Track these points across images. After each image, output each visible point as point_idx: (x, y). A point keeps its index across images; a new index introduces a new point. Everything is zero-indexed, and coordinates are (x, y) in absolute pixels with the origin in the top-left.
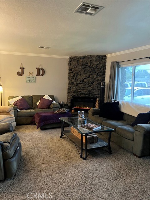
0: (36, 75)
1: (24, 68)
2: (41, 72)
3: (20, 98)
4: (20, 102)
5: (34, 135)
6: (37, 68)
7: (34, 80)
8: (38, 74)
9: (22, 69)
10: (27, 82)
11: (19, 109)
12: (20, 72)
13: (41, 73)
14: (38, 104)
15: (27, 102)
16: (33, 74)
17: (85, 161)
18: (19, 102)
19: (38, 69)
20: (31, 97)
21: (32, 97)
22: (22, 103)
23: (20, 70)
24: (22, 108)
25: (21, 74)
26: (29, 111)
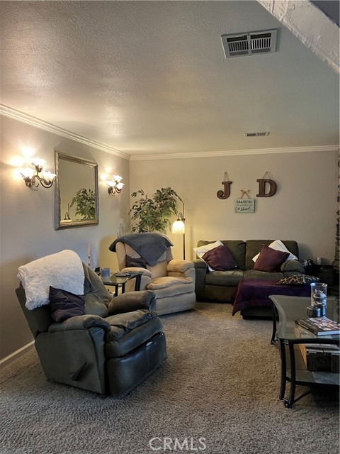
0: (257, 196)
1: (231, 183)
2: (268, 188)
3: (218, 244)
4: (215, 254)
5: (222, 327)
6: (258, 181)
7: (252, 207)
8: (262, 193)
9: (228, 185)
10: (236, 212)
11: (212, 268)
12: (223, 191)
13: (268, 191)
14: (255, 259)
15: (231, 253)
16: (249, 194)
17: (286, 411)
18: (213, 253)
19: (262, 183)
20: (243, 245)
21: (245, 243)
22: (219, 256)
23: (222, 188)
24: (217, 267)
25: (224, 195)
26: (230, 273)
